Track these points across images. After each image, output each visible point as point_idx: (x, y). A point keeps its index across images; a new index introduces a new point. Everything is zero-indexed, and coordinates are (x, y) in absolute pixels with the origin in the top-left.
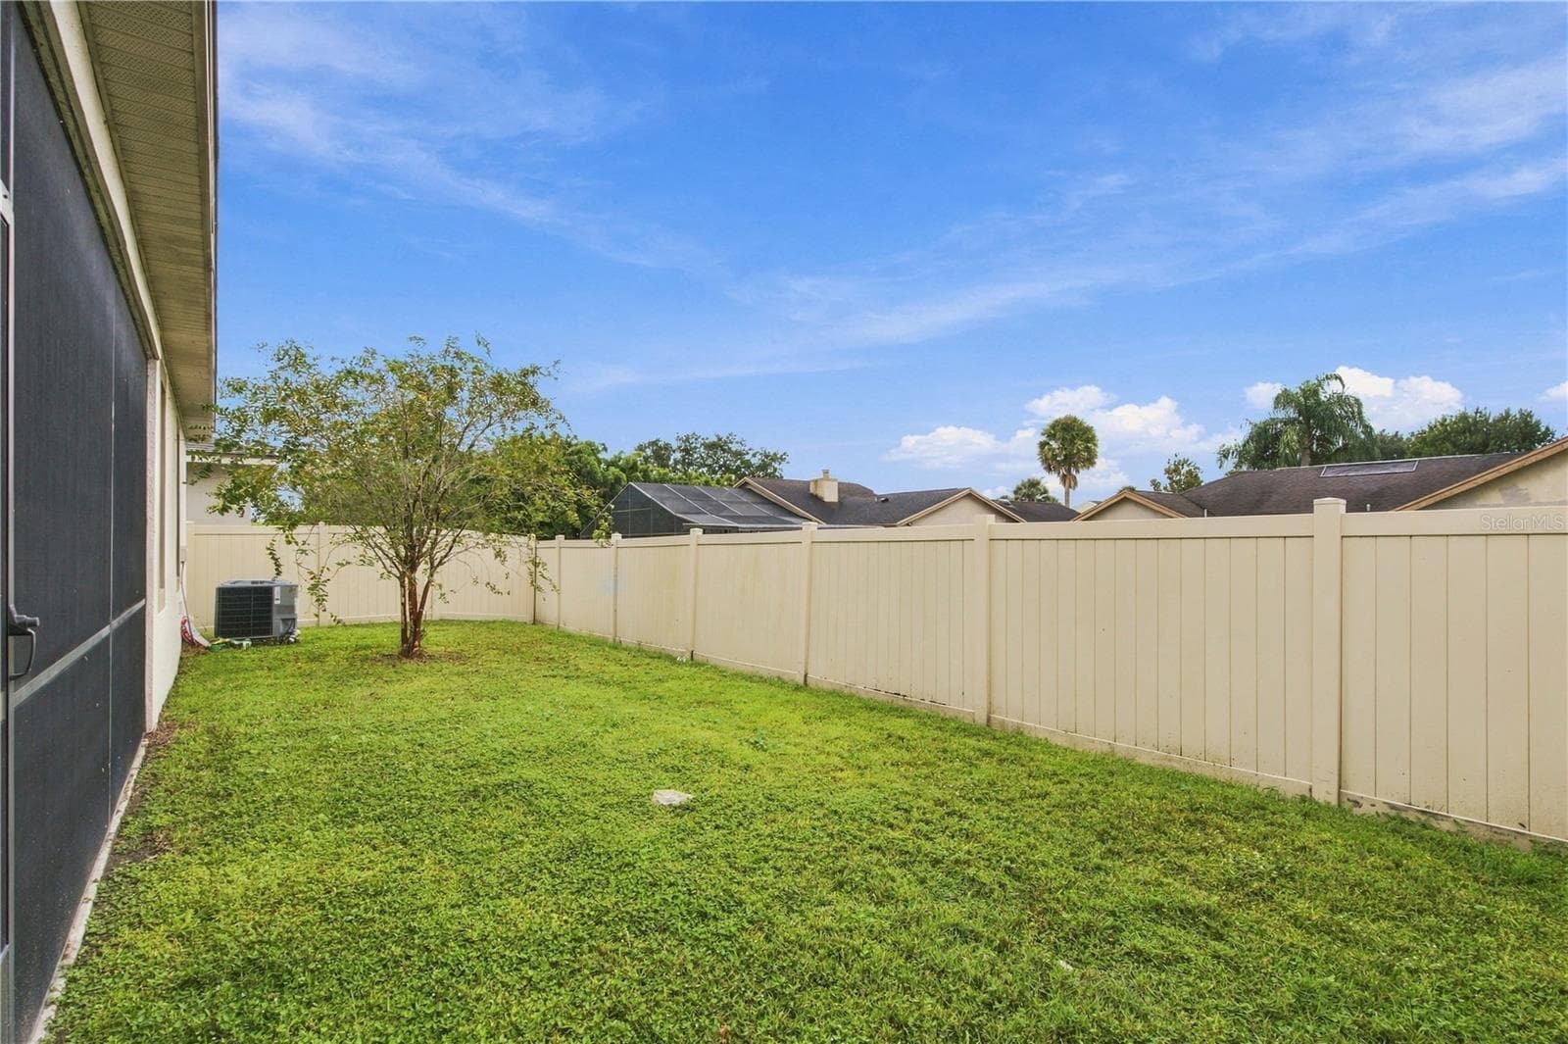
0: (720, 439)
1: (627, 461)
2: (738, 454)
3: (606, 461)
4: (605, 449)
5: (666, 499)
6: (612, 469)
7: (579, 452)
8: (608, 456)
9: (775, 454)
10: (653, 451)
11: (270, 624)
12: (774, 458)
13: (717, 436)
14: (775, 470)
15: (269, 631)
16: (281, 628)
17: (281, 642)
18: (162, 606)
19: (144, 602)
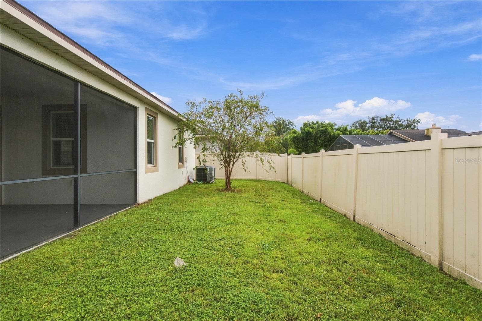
0: (387, 117)
1: (343, 128)
2: (396, 122)
3: (335, 129)
4: (336, 125)
5: (354, 140)
6: (337, 131)
7: (326, 126)
8: (336, 127)
9: (414, 120)
10: (359, 124)
11: (207, 178)
12: (414, 121)
13: (386, 116)
14: (415, 126)
15: (206, 180)
16: (209, 179)
17: (209, 183)
18: (154, 171)
19: (135, 170)
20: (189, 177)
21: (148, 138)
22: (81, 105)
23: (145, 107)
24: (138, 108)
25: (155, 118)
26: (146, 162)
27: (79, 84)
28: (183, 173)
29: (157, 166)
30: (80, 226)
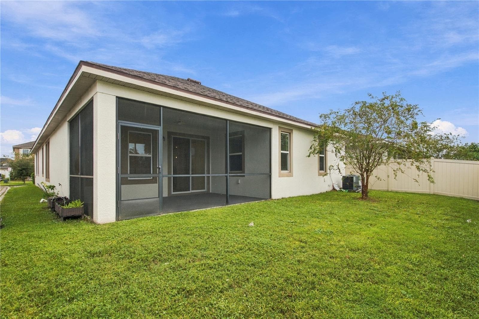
16: (356, 188)
17: (354, 192)
18: (287, 176)
19: (270, 174)
20: (334, 185)
21: (282, 150)
22: (229, 133)
23: (279, 127)
24: (272, 128)
25: (290, 133)
26: (279, 168)
27: (228, 121)
28: (325, 180)
29: (291, 172)
30: (229, 205)
